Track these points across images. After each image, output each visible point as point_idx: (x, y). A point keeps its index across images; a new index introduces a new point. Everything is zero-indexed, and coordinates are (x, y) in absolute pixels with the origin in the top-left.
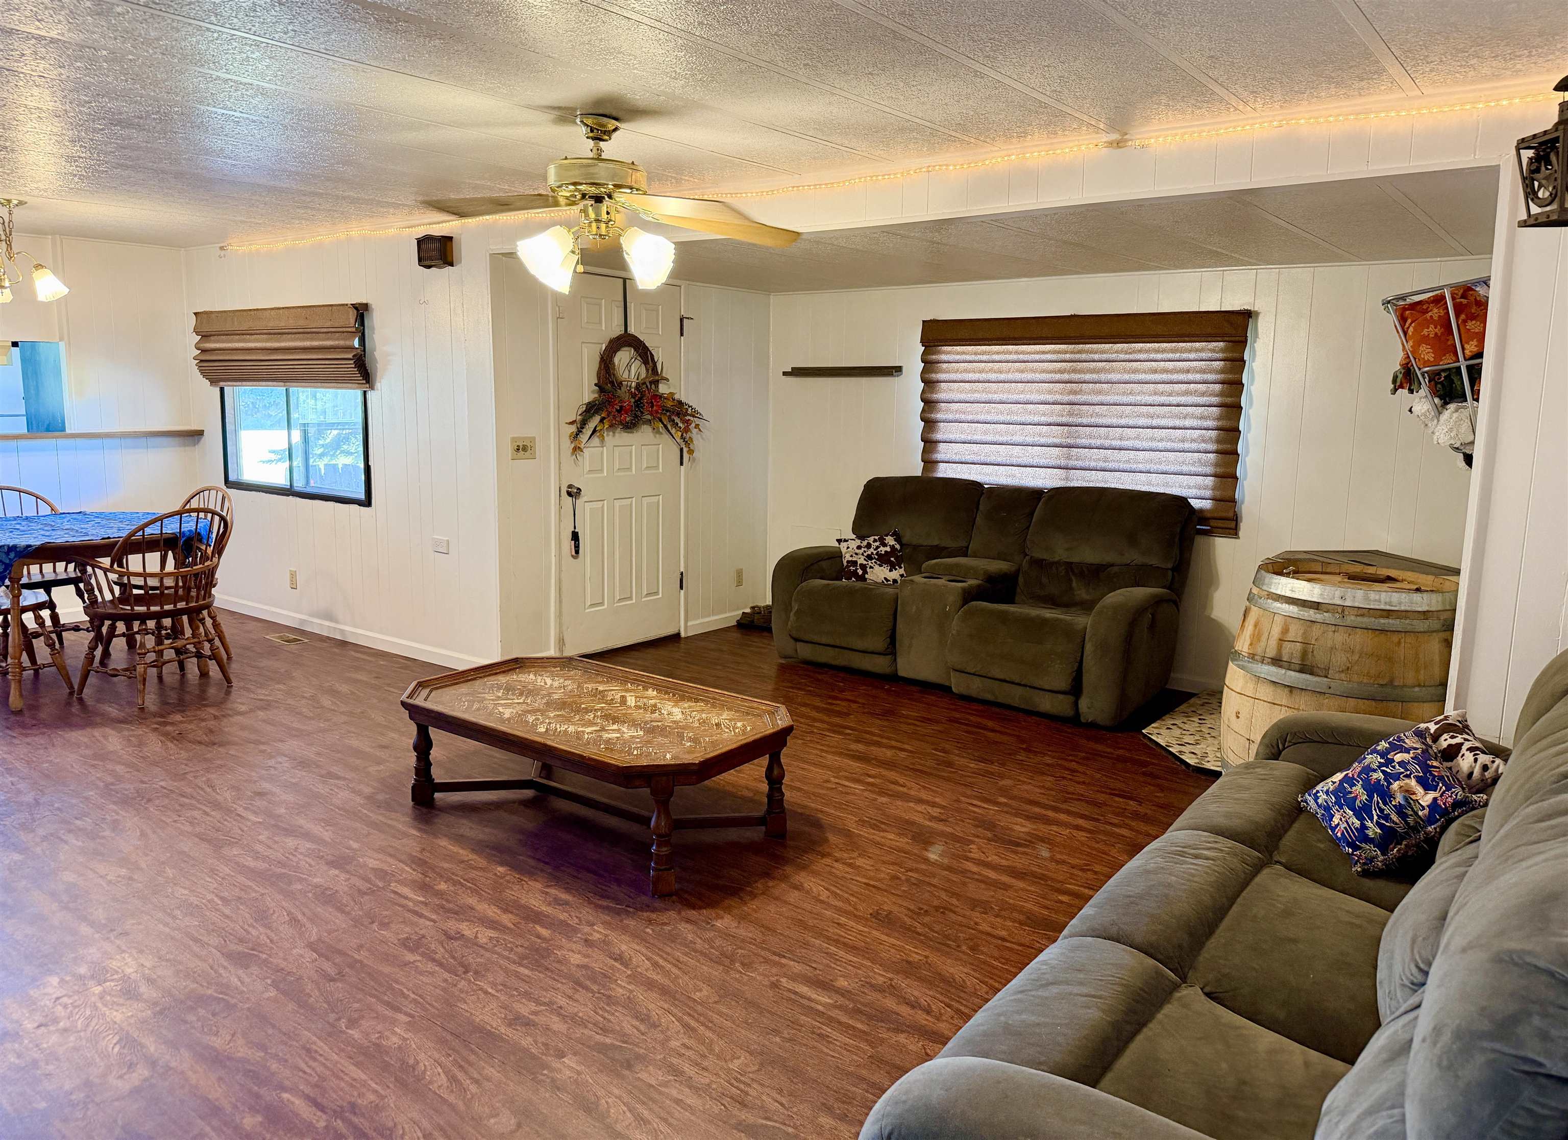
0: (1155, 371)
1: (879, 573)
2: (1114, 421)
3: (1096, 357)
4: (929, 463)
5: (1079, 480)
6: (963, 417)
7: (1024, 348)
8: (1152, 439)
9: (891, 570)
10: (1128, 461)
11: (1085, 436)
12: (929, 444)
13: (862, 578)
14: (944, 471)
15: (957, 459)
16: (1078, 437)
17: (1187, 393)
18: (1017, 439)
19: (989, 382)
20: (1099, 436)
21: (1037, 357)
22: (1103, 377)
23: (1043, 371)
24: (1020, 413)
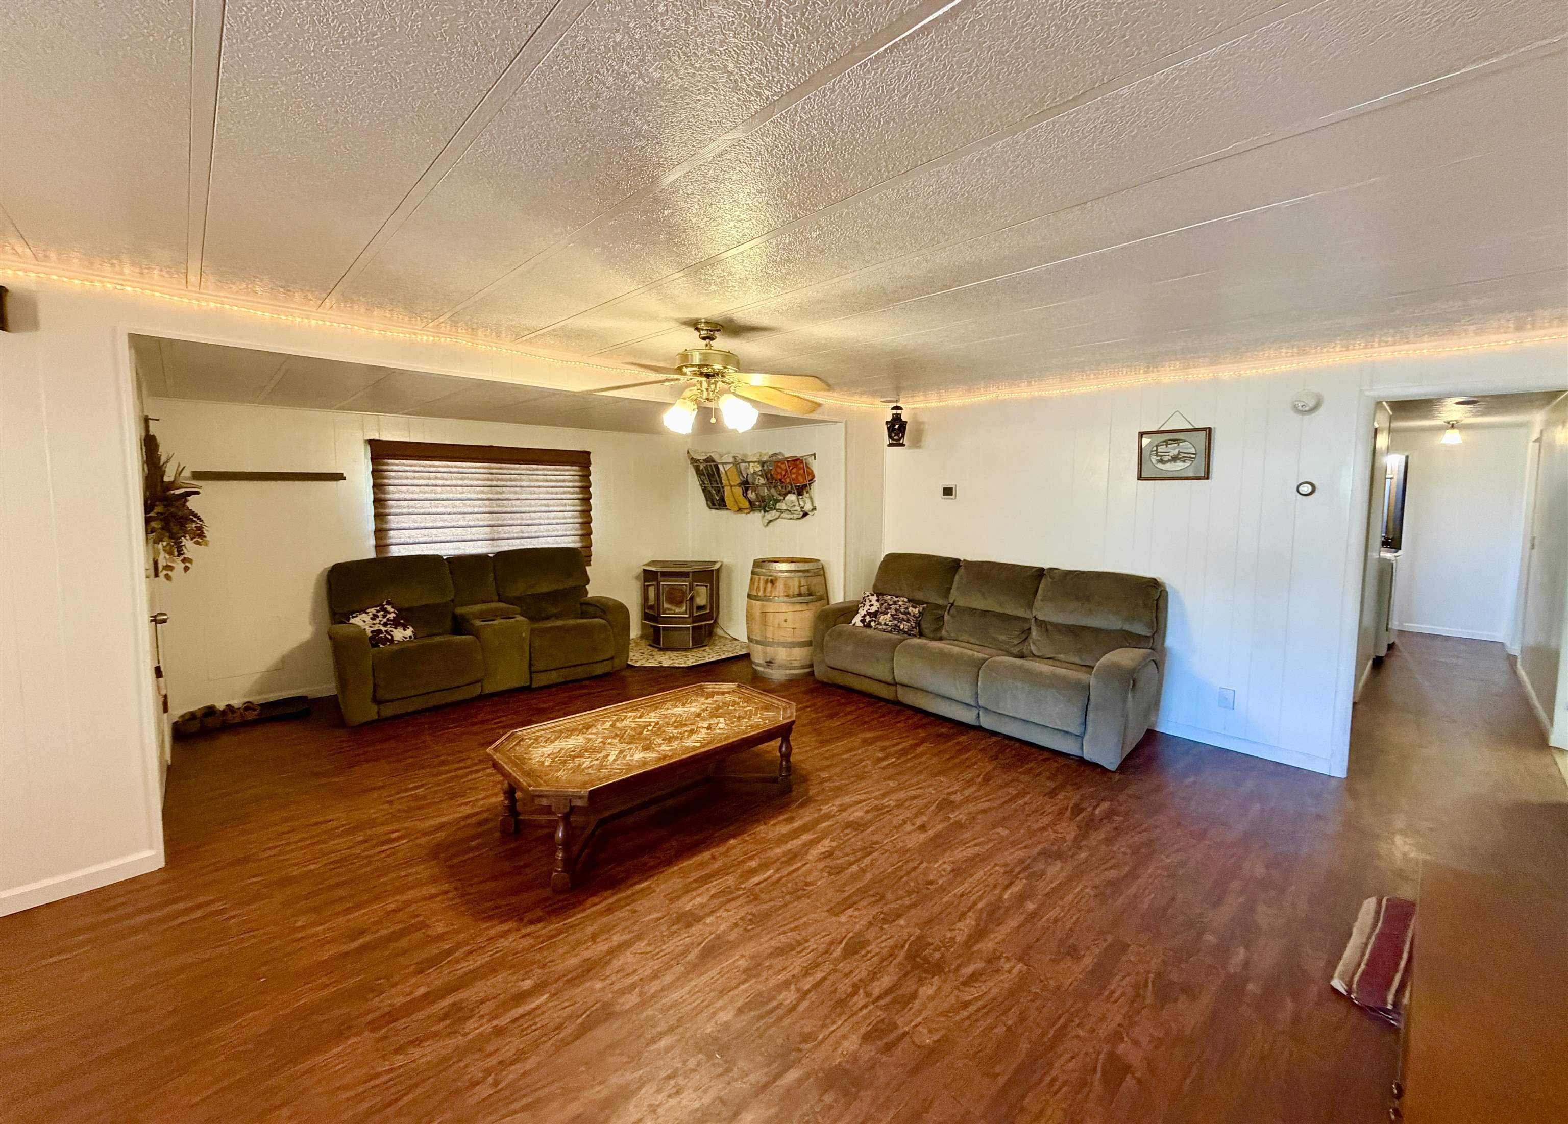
0: (547, 481)
1: (399, 634)
2: (528, 509)
3: (513, 472)
4: (381, 545)
5: (506, 546)
6: (416, 511)
7: (464, 464)
8: (549, 518)
9: (405, 630)
10: (536, 532)
11: (508, 519)
12: (380, 533)
13: (392, 641)
14: (396, 551)
15: (411, 541)
16: (504, 519)
17: (564, 493)
18: (461, 523)
19: (436, 486)
20: (517, 519)
21: (473, 470)
22: (518, 484)
23: (478, 480)
24: (461, 507)
